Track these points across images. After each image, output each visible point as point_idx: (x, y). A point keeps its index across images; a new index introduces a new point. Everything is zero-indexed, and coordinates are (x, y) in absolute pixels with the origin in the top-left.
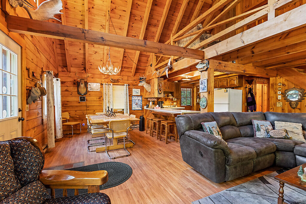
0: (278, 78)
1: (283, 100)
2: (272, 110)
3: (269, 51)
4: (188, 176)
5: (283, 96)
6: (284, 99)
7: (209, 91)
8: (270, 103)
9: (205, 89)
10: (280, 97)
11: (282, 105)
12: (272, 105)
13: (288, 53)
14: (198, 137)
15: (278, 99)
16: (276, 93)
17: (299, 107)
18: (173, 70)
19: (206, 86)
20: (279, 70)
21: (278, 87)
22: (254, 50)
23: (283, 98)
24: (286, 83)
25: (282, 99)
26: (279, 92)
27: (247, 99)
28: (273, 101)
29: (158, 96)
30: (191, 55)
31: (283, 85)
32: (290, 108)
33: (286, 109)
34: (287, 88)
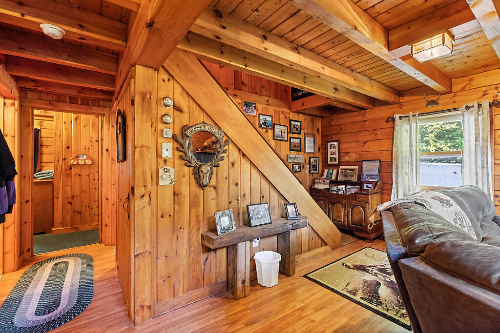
0: (161, 76)
1: (178, 162)
2: (146, 199)
5: (176, 145)
6: (181, 157)
8: (138, 172)
10: (168, 151)
11: (173, 177)
12: (145, 181)
15: (164, 156)
17: (213, 182)
21: (163, 110)
23: (177, 154)
24: (183, 103)
25: (174, 156)
26: (168, 132)
28: (148, 163)
31: (177, 109)
32: (195, 188)
33: (185, 190)
34: (184, 119)
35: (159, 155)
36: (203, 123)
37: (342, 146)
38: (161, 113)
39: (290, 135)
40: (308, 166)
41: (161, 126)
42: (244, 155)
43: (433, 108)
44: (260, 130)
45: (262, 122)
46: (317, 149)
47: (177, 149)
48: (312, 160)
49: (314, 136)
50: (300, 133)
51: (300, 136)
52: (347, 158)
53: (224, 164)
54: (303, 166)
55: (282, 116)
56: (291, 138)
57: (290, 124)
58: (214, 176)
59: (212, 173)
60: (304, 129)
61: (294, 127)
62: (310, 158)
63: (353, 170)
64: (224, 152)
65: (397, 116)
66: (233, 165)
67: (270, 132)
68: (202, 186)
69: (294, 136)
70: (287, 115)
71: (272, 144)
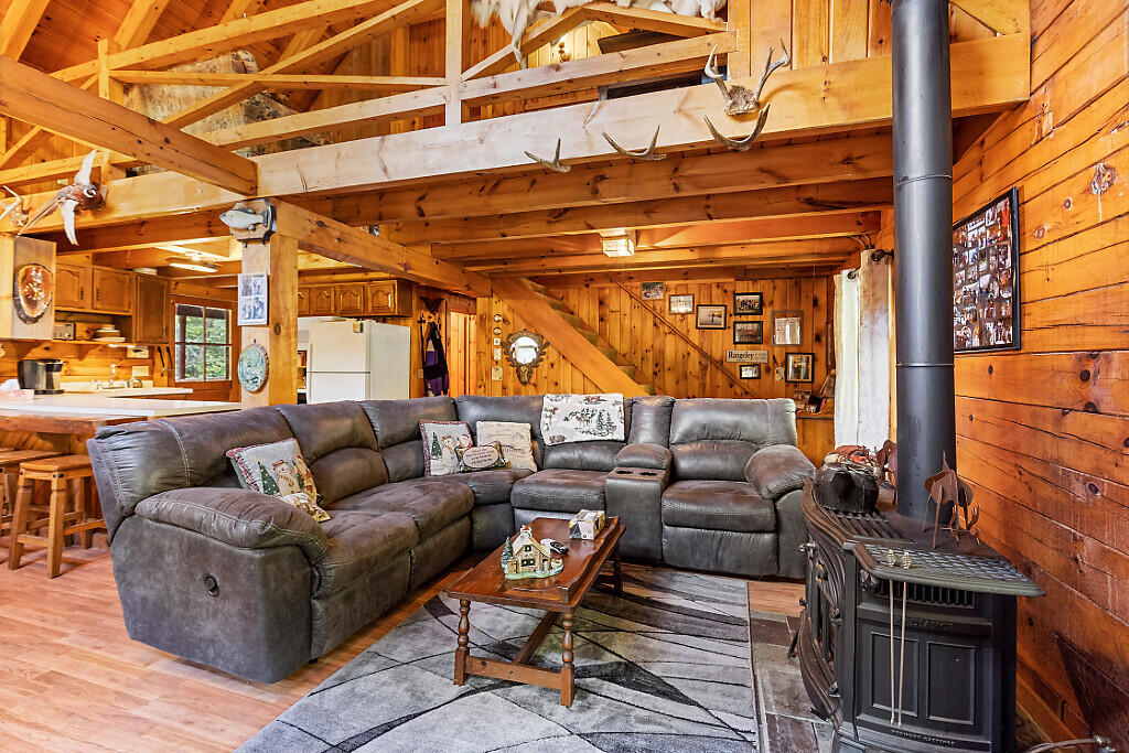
0: (494, 300)
1: (505, 363)
2: (483, 388)
3: (466, 219)
4: (141, 703)
5: (504, 350)
6: (507, 359)
7: (278, 325)
8: (479, 370)
9: (259, 312)
10: (498, 354)
11: (501, 374)
12: (482, 376)
13: (504, 235)
14: (197, 516)
15: (495, 358)
16: (490, 341)
17: (533, 380)
18: (110, 210)
19: (261, 304)
20: (495, 279)
21: (495, 325)
22: (423, 205)
23: (505, 356)
24: (510, 316)
25: (502, 358)
26: (497, 341)
27: (424, 356)
28: (482, 364)
29: (13, 332)
30: (191, 162)
31: (505, 321)
33: (510, 386)
34: (511, 330)
35: (492, 359)
36: (526, 330)
38: (493, 327)
39: (733, 319)
40: (782, 370)
41: (493, 336)
42: (564, 356)
46: (810, 337)
47: (505, 353)
48: (791, 358)
49: (799, 314)
50: (761, 313)
51: (758, 318)
53: (544, 366)
54: (768, 370)
55: (716, 292)
56: (735, 323)
57: (735, 301)
58: (534, 376)
59: (532, 373)
60: (772, 303)
61: (744, 303)
62: (787, 354)
64: (544, 354)
66: (552, 365)
67: (690, 319)
69: (744, 318)
70: (730, 288)
71: (695, 337)
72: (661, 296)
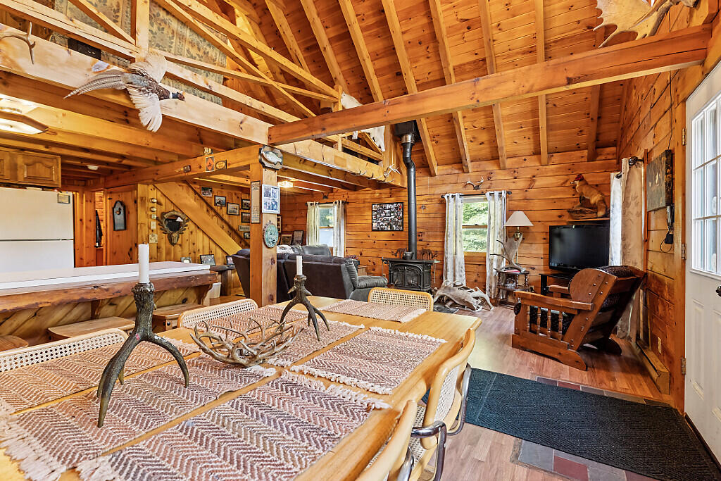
0: (150, 187)
1: (159, 231)
5: (158, 222)
6: (161, 229)
8: (139, 236)
9: (275, 207)
10: (154, 225)
11: (157, 239)
12: (142, 240)
15: (152, 228)
16: (148, 216)
17: (179, 242)
19: (276, 203)
21: (151, 205)
23: (159, 227)
24: (163, 200)
25: (157, 228)
26: (153, 216)
28: (144, 232)
31: (159, 203)
32: (169, 245)
33: (163, 246)
34: (163, 209)
35: (149, 228)
36: (174, 210)
37: (284, 220)
38: (150, 207)
39: (242, 210)
41: (150, 213)
42: (198, 228)
43: (325, 200)
44: (215, 208)
45: (217, 201)
47: (159, 224)
52: (286, 229)
53: (186, 233)
55: (234, 196)
56: (242, 213)
57: (242, 202)
58: (180, 239)
59: (179, 237)
61: (245, 204)
63: (288, 237)
64: (187, 226)
65: (309, 203)
66: (191, 233)
67: (224, 209)
68: (173, 244)
69: (245, 211)
70: (239, 196)
71: (226, 217)
72: (211, 196)
